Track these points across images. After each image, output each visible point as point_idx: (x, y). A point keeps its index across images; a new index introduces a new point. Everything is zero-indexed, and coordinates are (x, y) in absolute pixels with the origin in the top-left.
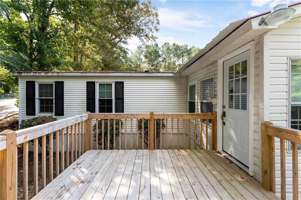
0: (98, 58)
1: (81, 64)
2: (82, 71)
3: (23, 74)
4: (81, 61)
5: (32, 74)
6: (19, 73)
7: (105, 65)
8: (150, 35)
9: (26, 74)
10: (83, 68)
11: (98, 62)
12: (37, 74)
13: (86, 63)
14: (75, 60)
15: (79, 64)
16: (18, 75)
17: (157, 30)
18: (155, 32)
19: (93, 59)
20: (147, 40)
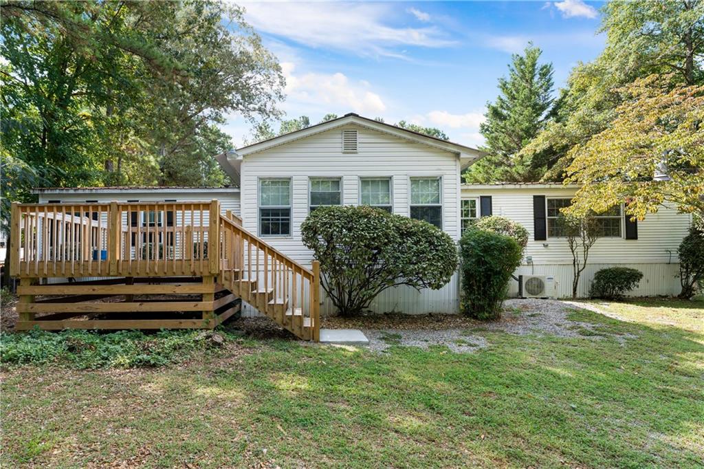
0: (152, 160)
1: (119, 175)
2: (121, 187)
3: (46, 192)
4: (119, 167)
5: (57, 192)
6: (41, 190)
7: (170, 175)
8: (268, 108)
9: (49, 192)
10: (122, 182)
11: (153, 168)
12: (64, 192)
13: (128, 170)
14: (107, 167)
15: (114, 174)
16: (40, 192)
17: (280, 96)
18: (277, 100)
19: (142, 163)
20: (264, 118)
